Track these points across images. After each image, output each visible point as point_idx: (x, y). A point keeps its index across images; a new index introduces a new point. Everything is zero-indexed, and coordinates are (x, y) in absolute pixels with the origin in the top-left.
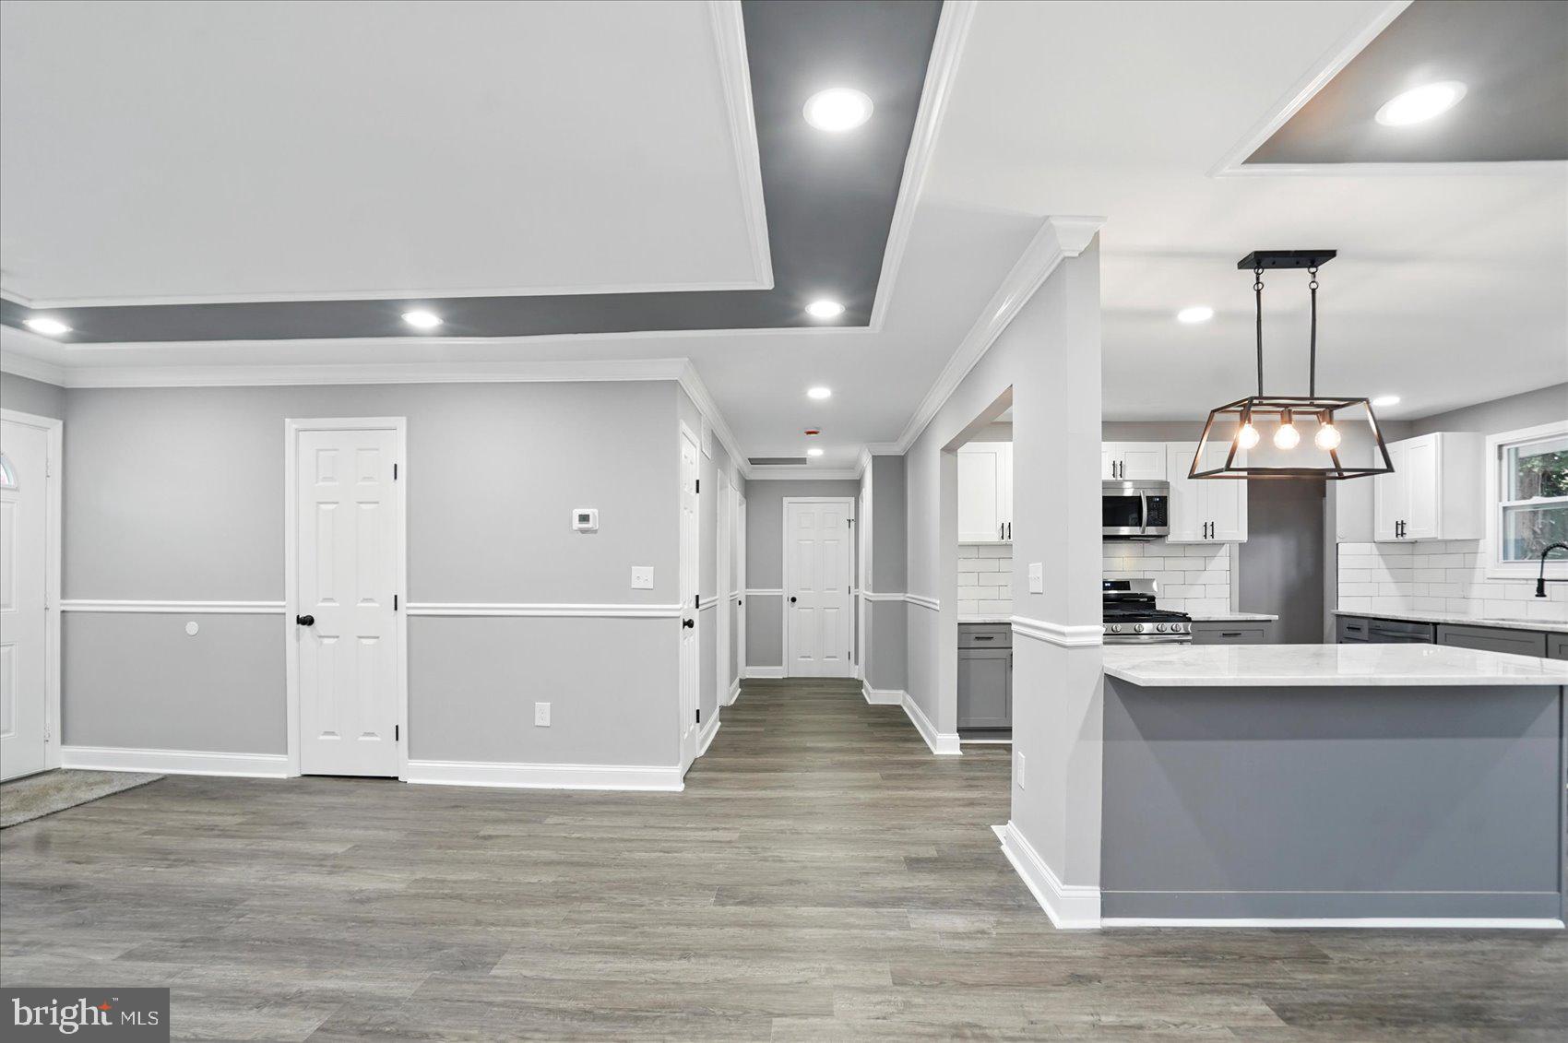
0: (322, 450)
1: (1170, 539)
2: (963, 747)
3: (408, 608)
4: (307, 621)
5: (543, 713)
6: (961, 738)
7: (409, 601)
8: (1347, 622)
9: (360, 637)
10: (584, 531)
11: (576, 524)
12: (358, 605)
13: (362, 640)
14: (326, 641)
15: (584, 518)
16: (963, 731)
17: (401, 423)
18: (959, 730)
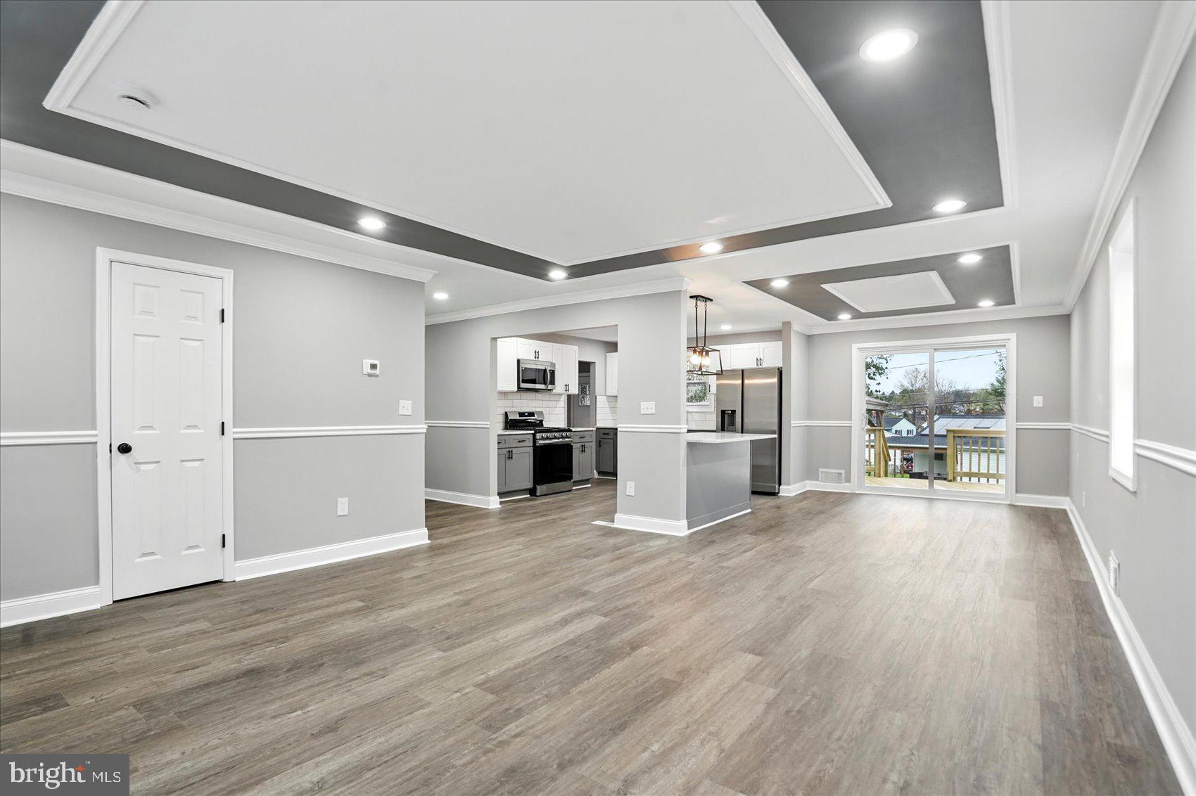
0: (140, 285)
1: (554, 391)
2: (501, 503)
3: (234, 433)
4: (125, 449)
5: (343, 506)
6: (500, 498)
7: (234, 427)
8: (602, 431)
9: (182, 461)
10: (370, 375)
11: (367, 369)
12: (183, 431)
13: (185, 463)
14: (143, 467)
15: (374, 366)
16: (501, 494)
17: (228, 275)
18: (499, 494)
